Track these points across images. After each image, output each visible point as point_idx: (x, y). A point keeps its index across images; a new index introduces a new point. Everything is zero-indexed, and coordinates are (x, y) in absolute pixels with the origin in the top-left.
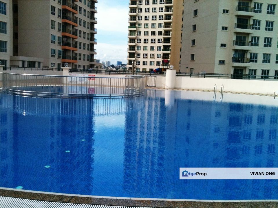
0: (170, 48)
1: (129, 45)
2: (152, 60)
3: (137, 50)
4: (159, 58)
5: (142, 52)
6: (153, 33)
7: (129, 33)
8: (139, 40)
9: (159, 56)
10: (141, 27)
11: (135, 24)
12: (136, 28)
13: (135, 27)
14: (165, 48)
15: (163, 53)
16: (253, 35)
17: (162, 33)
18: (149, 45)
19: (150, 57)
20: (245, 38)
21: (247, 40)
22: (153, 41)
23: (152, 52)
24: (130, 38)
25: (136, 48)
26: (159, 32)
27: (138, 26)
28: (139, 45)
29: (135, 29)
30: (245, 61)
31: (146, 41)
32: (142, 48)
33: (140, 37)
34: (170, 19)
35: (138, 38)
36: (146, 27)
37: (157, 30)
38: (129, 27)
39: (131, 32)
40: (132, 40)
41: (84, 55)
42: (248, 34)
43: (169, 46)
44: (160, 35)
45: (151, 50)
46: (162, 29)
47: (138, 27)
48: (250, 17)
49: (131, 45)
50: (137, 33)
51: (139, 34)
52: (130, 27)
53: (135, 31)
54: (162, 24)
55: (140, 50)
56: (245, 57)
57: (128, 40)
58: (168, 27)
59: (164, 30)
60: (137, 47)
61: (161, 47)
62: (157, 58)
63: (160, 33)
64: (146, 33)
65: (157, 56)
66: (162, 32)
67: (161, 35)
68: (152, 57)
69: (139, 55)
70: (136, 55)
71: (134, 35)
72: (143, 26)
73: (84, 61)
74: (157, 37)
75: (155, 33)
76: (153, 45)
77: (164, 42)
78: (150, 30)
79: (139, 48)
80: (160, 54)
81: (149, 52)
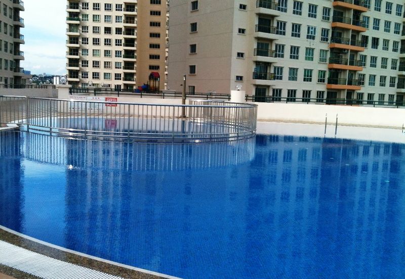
0: (135, 54)
1: (69, 47)
2: (107, 71)
3: (83, 54)
4: (118, 68)
5: (90, 58)
6: (108, 30)
7: (68, 28)
8: (85, 40)
9: (118, 64)
10: (88, 20)
11: (77, 14)
12: (80, 20)
13: (78, 20)
14: (128, 54)
15: (125, 61)
16: (277, 42)
17: (121, 31)
18: (102, 47)
19: (103, 67)
20: (267, 45)
21: (269, 49)
22: (108, 42)
23: (107, 59)
24: (69, 36)
25: (80, 52)
26: (116, 29)
27: (83, 17)
28: (86, 47)
29: (78, 22)
30: (268, 78)
31: (96, 42)
32: (90, 52)
33: (87, 35)
34: (133, 11)
35: (84, 37)
36: (96, 20)
37: (114, 25)
38: (67, 18)
39: (71, 27)
40: (73, 39)
41: (6, 61)
42: (271, 41)
43: (133, 51)
44: (119, 34)
45: (105, 56)
46: (122, 25)
47: (83, 20)
48: (273, 17)
49: (73, 47)
50: (81, 29)
51: (84, 30)
52: (69, 19)
53: (77, 25)
54: (121, 17)
55: (87, 55)
56: (268, 72)
57: (67, 38)
58: (130, 23)
59: (125, 27)
60: (83, 50)
61: (121, 52)
62: (116, 68)
63: (118, 31)
64: (96, 30)
65: (116, 65)
66: (121, 29)
67: (121, 34)
68: (107, 67)
69: (85, 63)
70: (80, 63)
71: (77, 32)
72: (90, 18)
73: (6, 71)
74: (114, 37)
75: (110, 31)
76: (108, 48)
77: (126, 45)
78: (102, 25)
79: (85, 52)
80: (121, 63)
81: (102, 59)
